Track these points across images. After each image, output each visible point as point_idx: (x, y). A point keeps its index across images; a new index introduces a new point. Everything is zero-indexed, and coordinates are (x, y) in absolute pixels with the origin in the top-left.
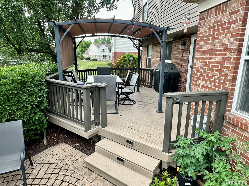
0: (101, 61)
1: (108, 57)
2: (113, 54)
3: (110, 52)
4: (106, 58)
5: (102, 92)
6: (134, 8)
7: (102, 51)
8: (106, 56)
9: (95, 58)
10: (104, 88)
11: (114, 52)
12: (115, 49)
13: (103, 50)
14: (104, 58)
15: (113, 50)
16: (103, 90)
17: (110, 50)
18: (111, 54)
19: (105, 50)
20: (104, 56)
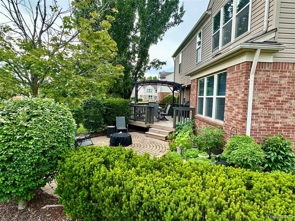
0: (146, 101)
1: (153, 98)
2: (159, 95)
3: (156, 92)
4: (151, 98)
5: (152, 109)
6: (175, 63)
7: (148, 92)
8: (151, 96)
9: (140, 98)
10: (154, 107)
11: (160, 93)
12: (161, 90)
13: (149, 90)
14: (149, 98)
15: (159, 91)
16: (153, 108)
17: (156, 90)
18: (156, 95)
19: (151, 91)
20: (149, 96)
